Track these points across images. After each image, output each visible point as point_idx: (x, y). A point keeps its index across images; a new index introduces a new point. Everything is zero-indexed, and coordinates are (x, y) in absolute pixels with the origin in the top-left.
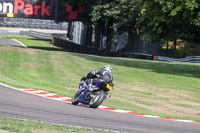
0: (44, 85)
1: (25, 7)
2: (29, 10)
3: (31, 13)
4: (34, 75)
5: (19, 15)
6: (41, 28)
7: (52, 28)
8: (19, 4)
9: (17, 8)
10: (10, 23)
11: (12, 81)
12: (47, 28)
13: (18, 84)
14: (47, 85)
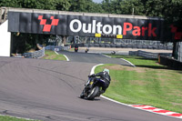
0: (151, 101)
1: (133, 29)
2: (137, 32)
3: (139, 34)
4: (142, 91)
5: (128, 36)
6: (148, 48)
7: (158, 48)
8: (128, 27)
9: (126, 30)
10: (119, 44)
11: (122, 98)
12: (154, 48)
13: (127, 100)
14: (154, 101)
